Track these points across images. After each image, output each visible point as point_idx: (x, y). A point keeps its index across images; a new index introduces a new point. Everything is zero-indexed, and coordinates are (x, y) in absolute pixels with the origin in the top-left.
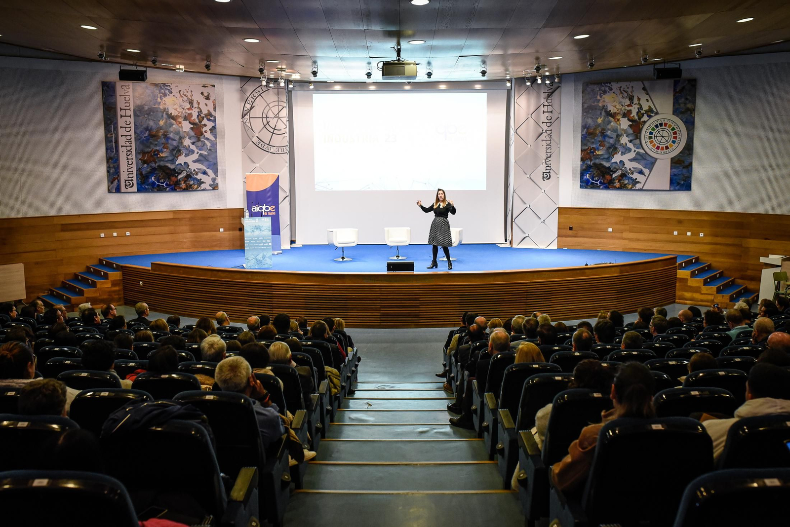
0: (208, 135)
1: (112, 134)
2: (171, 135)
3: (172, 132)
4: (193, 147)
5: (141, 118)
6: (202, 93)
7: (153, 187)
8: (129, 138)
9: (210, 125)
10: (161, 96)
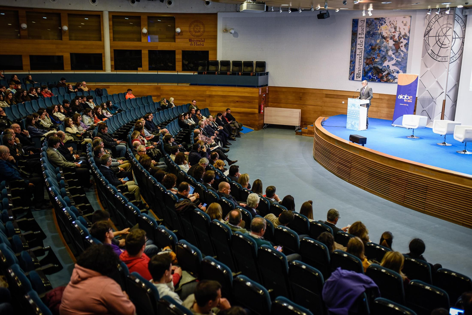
0: (403, 49)
1: (354, 48)
2: (382, 49)
3: (383, 47)
4: (393, 56)
5: (368, 38)
6: (403, 22)
7: (370, 79)
8: (361, 50)
9: (405, 42)
10: (380, 25)
